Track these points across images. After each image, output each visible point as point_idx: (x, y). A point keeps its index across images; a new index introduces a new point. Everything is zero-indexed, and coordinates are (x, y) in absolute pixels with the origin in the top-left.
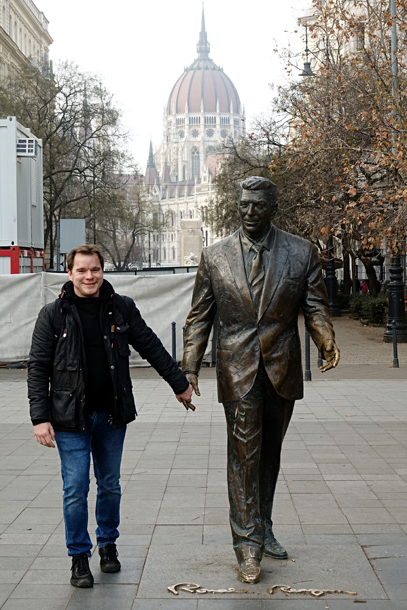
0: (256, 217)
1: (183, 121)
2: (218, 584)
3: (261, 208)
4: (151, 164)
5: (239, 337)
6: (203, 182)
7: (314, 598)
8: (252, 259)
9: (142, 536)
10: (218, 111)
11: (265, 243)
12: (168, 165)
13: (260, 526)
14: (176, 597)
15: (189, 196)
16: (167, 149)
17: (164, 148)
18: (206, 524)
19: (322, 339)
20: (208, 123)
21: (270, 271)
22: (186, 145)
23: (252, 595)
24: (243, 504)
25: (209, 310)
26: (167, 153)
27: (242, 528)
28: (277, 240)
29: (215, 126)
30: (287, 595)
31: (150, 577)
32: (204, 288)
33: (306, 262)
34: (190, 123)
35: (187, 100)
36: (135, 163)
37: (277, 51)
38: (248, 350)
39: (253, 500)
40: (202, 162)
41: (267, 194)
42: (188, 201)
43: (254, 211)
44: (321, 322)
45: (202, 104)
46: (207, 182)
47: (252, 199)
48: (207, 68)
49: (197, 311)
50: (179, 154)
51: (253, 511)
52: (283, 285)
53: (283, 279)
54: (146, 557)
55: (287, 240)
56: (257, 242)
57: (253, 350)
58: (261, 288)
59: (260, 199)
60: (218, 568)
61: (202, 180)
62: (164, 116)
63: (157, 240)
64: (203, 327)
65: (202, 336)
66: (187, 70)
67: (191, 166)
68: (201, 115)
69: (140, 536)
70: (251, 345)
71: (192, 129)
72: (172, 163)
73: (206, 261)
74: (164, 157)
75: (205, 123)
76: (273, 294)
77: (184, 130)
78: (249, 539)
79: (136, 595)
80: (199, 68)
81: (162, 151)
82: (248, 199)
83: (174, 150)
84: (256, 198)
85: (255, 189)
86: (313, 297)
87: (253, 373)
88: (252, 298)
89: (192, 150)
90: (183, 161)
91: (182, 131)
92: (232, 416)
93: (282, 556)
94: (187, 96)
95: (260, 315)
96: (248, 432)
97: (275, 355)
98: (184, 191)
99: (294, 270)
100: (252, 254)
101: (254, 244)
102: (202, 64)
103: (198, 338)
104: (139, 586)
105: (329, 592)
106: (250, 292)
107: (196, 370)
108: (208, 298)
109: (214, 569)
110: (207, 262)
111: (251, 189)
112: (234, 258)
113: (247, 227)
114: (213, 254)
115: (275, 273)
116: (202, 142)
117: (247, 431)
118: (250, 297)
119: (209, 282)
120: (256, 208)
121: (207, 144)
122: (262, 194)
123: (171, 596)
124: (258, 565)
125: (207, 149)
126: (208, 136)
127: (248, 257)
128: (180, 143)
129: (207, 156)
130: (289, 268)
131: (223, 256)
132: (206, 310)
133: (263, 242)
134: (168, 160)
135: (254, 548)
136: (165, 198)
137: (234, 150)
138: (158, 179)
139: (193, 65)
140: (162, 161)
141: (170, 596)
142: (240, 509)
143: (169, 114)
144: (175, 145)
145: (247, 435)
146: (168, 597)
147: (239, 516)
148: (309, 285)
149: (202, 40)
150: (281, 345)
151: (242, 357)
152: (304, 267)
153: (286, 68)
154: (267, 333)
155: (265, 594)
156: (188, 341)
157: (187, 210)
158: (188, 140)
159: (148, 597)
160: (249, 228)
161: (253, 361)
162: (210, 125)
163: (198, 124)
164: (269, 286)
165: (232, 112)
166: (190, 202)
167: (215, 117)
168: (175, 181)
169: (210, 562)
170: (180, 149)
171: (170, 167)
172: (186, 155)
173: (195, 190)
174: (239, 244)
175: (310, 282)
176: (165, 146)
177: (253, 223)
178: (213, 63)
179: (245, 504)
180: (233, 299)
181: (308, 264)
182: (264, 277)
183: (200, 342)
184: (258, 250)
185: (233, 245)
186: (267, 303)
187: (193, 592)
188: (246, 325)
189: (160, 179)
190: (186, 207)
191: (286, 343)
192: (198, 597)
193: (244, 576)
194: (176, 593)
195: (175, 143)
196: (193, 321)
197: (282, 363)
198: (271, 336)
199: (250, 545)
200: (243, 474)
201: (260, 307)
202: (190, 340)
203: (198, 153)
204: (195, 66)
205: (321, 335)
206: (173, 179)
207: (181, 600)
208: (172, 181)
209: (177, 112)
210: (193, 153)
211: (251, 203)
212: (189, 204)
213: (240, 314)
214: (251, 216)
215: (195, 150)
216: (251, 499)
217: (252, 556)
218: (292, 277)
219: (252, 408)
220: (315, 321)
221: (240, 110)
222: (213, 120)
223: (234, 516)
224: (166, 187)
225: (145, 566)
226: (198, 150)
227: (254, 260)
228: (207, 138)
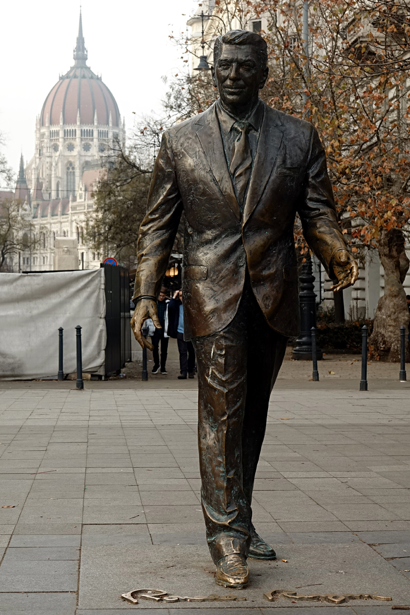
0: (241, 82)
1: (57, 133)
2: (191, 590)
3: (248, 70)
4: (22, 180)
5: (216, 247)
6: (78, 200)
7: (333, 605)
8: (234, 141)
9: (68, 536)
10: (96, 124)
11: (251, 120)
12: (40, 181)
13: (245, 510)
14: (136, 606)
15: (63, 215)
16: (39, 164)
17: (36, 163)
18: (150, 522)
19: (331, 249)
20: (84, 136)
21: (259, 157)
22: (60, 160)
23: (245, 602)
24: (222, 479)
25: (172, 213)
26: (39, 168)
27: (220, 513)
28: (267, 118)
29: (92, 140)
30: (293, 602)
31: (91, 583)
32: (166, 183)
33: (307, 148)
34: (65, 136)
35: (61, 110)
36: (8, 168)
37: (172, 37)
38: (229, 265)
39: (235, 474)
40: (77, 179)
41: (257, 52)
42: (62, 220)
43: (239, 73)
44: (327, 228)
45: (78, 115)
46: (83, 200)
47: (236, 57)
48: (84, 77)
49: (155, 214)
50: (53, 169)
51: (236, 489)
52: (277, 177)
53: (277, 168)
54: (79, 560)
55: (279, 118)
56: (240, 120)
57: (237, 267)
58: (247, 179)
59: (246, 57)
60: (184, 571)
61: (78, 197)
62: (37, 128)
63: (27, 264)
64: (164, 237)
65: (163, 250)
66: (62, 78)
67: (65, 183)
68: (77, 128)
69: (65, 537)
70: (233, 259)
71: (67, 142)
72: (44, 179)
73: (168, 145)
74: (36, 172)
75: (82, 135)
76: (263, 187)
77: (58, 143)
78: (231, 528)
79: (77, 605)
80: (75, 77)
81: (33, 166)
82: (230, 57)
83: (48, 165)
84: (241, 56)
85: (240, 43)
86: (315, 196)
87: (236, 298)
88: (235, 193)
89: (67, 165)
90: (57, 177)
91: (56, 144)
92: (206, 356)
93: (269, 556)
94: (62, 106)
95: (246, 216)
96: (229, 378)
97: (266, 273)
98: (58, 210)
99: (291, 158)
100: (234, 135)
101: (236, 121)
102: (78, 72)
103: (157, 252)
104: (78, 594)
105: (352, 598)
106: (233, 185)
107: (155, 294)
108: (171, 197)
109: (178, 572)
110: (171, 147)
111: (235, 44)
112: (210, 139)
113: (228, 97)
114: (179, 136)
115: (265, 160)
116: (78, 157)
117: (227, 377)
118: (232, 191)
119: (173, 175)
120: (241, 70)
121: (83, 159)
122: (250, 51)
123: (126, 605)
124: (244, 564)
125: (83, 164)
126: (84, 150)
127: (229, 138)
128: (54, 157)
129: (83, 172)
130: (285, 154)
131: (194, 138)
132: (168, 213)
133: (249, 119)
134: (41, 176)
135: (238, 540)
136: (37, 217)
137: (120, 152)
138: (29, 196)
139: (68, 73)
140: (33, 177)
141: (128, 605)
142: (217, 486)
143: (43, 125)
144: (48, 160)
145: (228, 383)
146: (124, 607)
147: (215, 496)
148: (310, 180)
149: (79, 47)
150: (274, 259)
151: (220, 275)
152: (304, 154)
153: (182, 58)
154: (257, 241)
155: (260, 601)
156: (142, 255)
157: (61, 231)
158: (63, 154)
159: (96, 608)
160: (230, 97)
161: (237, 280)
162: (87, 139)
163: (74, 137)
164: (259, 176)
165: (111, 125)
166: (64, 222)
167: (92, 130)
168: (48, 198)
169: (171, 565)
170: (54, 164)
171: (42, 183)
172: (60, 171)
173: (70, 209)
174: (216, 122)
175: (311, 175)
176: (38, 160)
177: (237, 90)
178: (91, 71)
179: (224, 479)
180: (209, 195)
181: (308, 150)
182: (251, 164)
183: (159, 258)
184: (242, 129)
185: (207, 123)
186: (255, 200)
187: (159, 600)
188: (226, 230)
189: (32, 196)
190: (59, 227)
191: (280, 257)
192: (168, 605)
193: (228, 579)
194: (135, 601)
195: (49, 157)
196: (149, 229)
197: (276, 284)
198: (261, 246)
199: (233, 537)
200: (222, 437)
201: (246, 206)
202: (146, 255)
203: (73, 168)
204: (71, 74)
205: (329, 246)
206: (46, 196)
207: (145, 611)
208: (45, 199)
209: (51, 123)
210: (68, 168)
211: (235, 62)
212: (63, 224)
213: (218, 215)
214: (234, 80)
215: (70, 166)
216: (232, 472)
217: (235, 552)
218: (289, 166)
219: (234, 344)
220: (320, 228)
221: (120, 123)
222: (90, 133)
223: (207, 496)
224: (38, 205)
225: (81, 570)
226: (73, 166)
227: (237, 141)
228: (83, 153)
